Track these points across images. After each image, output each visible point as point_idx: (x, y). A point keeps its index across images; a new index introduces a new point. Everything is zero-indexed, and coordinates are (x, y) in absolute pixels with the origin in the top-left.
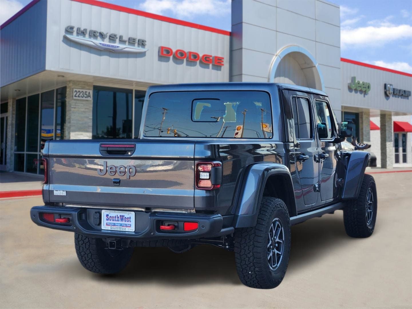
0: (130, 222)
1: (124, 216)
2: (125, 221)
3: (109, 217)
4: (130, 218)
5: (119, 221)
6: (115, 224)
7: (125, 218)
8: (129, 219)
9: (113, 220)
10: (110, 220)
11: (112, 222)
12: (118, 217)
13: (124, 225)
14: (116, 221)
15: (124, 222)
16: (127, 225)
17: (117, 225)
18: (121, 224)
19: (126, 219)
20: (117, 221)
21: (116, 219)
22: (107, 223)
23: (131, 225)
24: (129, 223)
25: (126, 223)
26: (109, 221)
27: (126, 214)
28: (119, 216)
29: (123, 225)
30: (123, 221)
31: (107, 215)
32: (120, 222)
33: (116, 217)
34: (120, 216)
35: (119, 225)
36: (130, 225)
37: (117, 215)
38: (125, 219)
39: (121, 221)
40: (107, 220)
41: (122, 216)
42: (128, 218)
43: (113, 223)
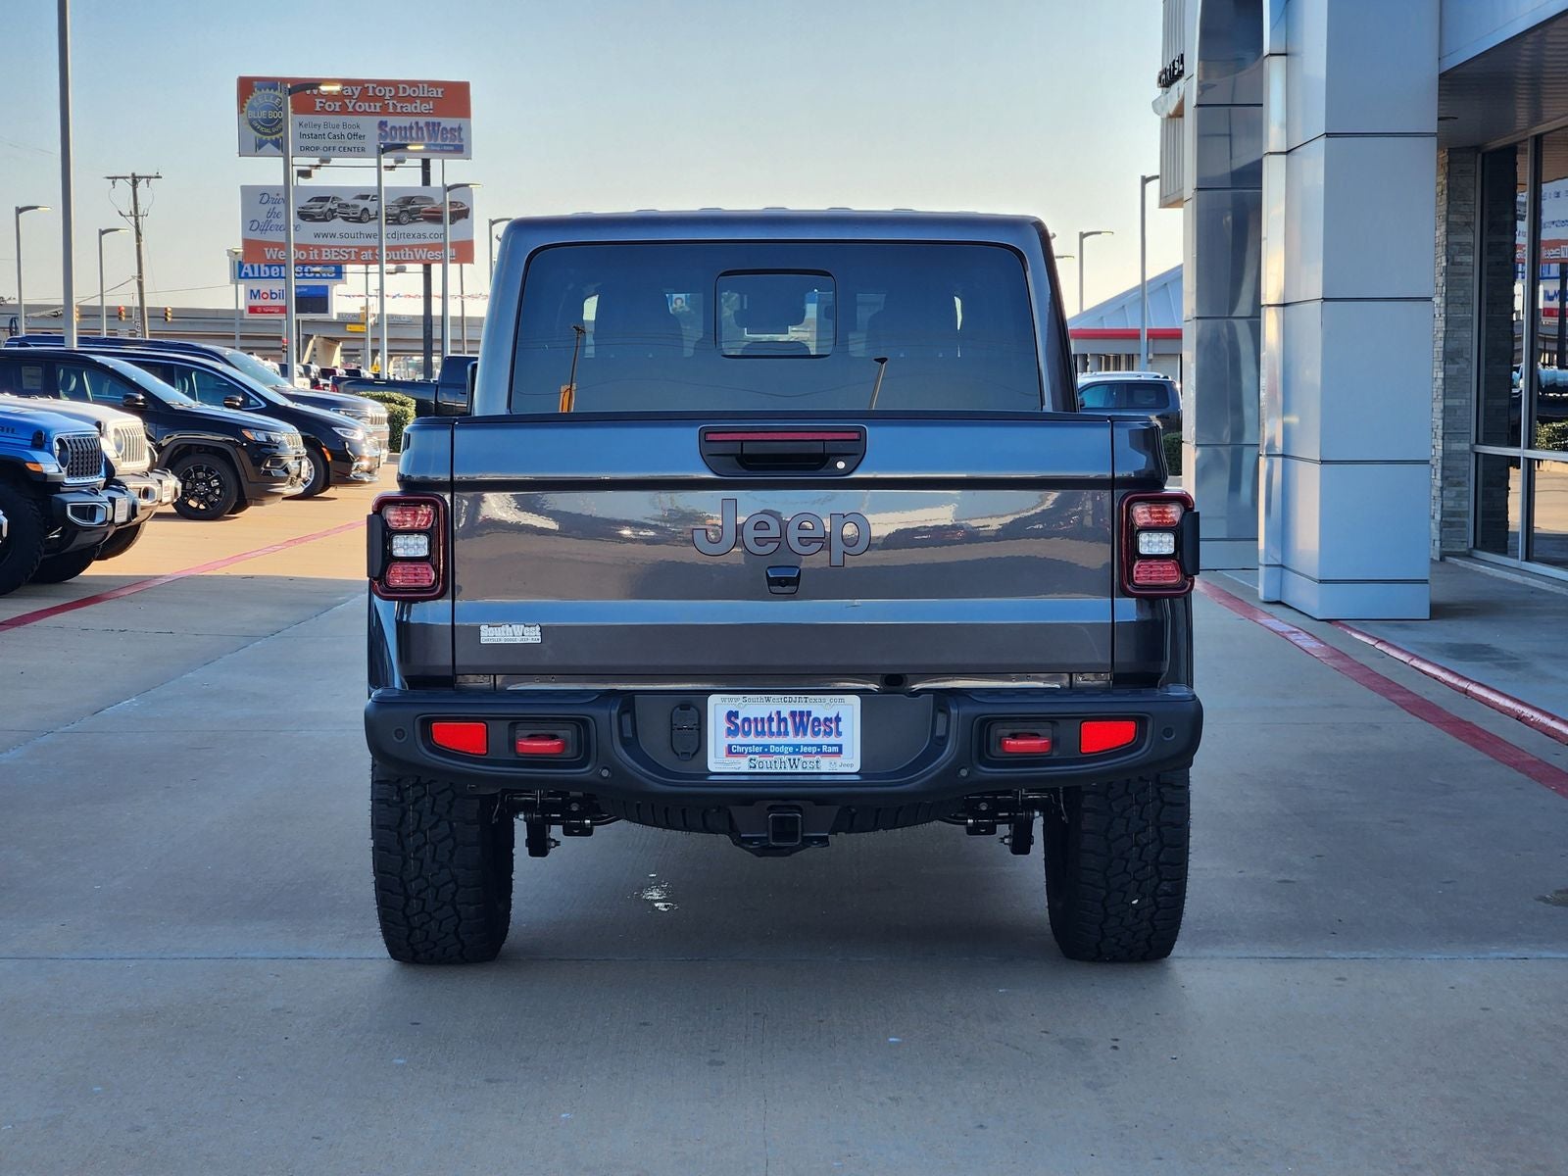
0: (839, 734)
1: (809, 713)
2: (815, 734)
3: (739, 722)
4: (838, 719)
5: (786, 733)
6: (768, 746)
7: (816, 719)
8: (833, 726)
9: (762, 733)
10: (747, 734)
11: (752, 739)
12: (781, 720)
13: (809, 749)
14: (772, 734)
15: (809, 739)
16: (824, 749)
17: (777, 750)
18: (798, 746)
19: (819, 725)
20: (779, 733)
21: (774, 728)
22: (730, 746)
23: (840, 746)
24: (833, 740)
25: (821, 740)
26: (740, 739)
27: (820, 707)
28: (785, 714)
29: (805, 749)
30: (805, 734)
31: (732, 715)
32: (791, 739)
33: (770, 719)
34: (793, 714)
35: (786, 750)
36: (836, 749)
37: (779, 713)
38: (813, 727)
39: (796, 733)
40: (730, 733)
41: (801, 713)
42: (826, 719)
43: (761, 745)
